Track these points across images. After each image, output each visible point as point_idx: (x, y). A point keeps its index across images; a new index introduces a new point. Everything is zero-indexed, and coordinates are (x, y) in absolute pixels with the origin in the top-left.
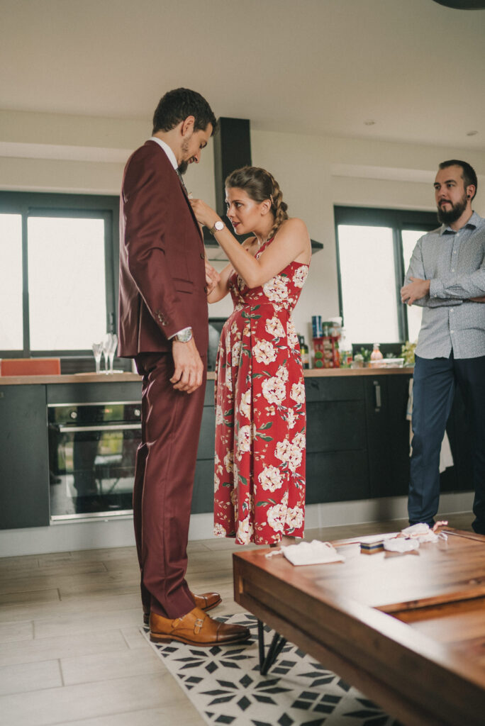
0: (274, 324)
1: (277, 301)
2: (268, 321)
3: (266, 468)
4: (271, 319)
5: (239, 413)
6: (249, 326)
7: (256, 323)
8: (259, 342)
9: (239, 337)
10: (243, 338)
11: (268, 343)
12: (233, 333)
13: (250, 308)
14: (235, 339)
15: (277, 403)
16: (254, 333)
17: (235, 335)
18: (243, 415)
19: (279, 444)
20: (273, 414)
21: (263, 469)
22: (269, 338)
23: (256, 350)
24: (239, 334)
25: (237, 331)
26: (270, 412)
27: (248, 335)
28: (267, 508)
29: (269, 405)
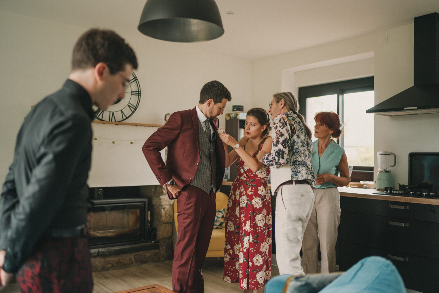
0: (262, 189)
1: (262, 177)
2: (259, 188)
3: (256, 256)
4: (260, 187)
5: (245, 230)
6: (250, 189)
7: (254, 188)
8: (255, 198)
9: (245, 194)
10: (247, 195)
11: (259, 198)
12: (241, 191)
13: (249, 180)
14: (242, 194)
15: (261, 226)
16: (253, 193)
17: (242, 192)
18: (247, 231)
19: (262, 244)
20: (260, 231)
21: (255, 256)
22: (259, 196)
23: (254, 201)
24: (244, 192)
25: (244, 191)
26: (259, 230)
27: (250, 194)
28: (256, 273)
29: (258, 227)
